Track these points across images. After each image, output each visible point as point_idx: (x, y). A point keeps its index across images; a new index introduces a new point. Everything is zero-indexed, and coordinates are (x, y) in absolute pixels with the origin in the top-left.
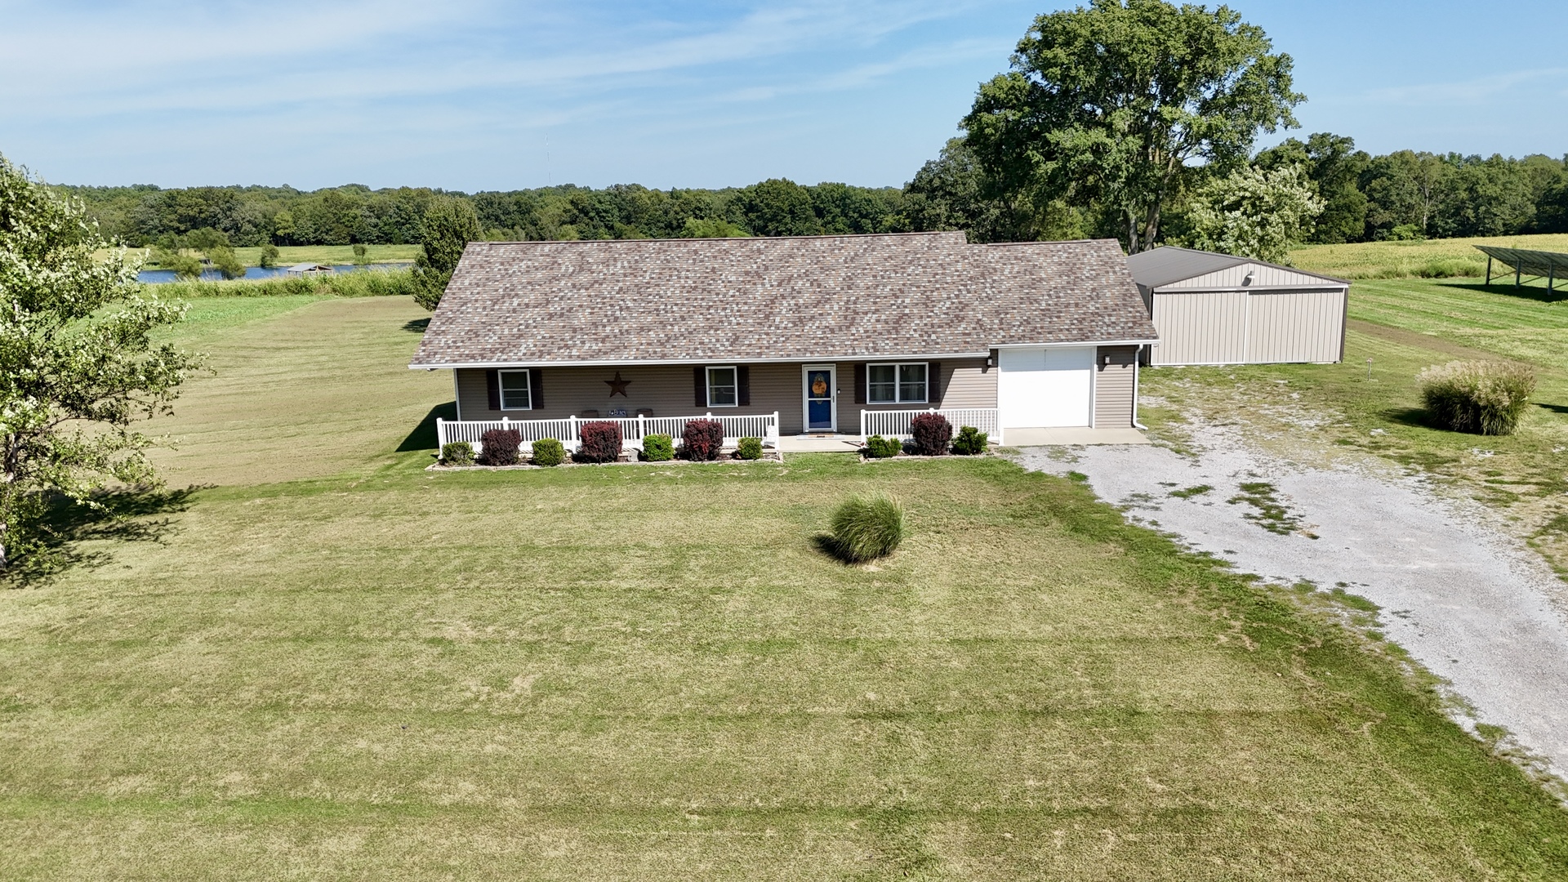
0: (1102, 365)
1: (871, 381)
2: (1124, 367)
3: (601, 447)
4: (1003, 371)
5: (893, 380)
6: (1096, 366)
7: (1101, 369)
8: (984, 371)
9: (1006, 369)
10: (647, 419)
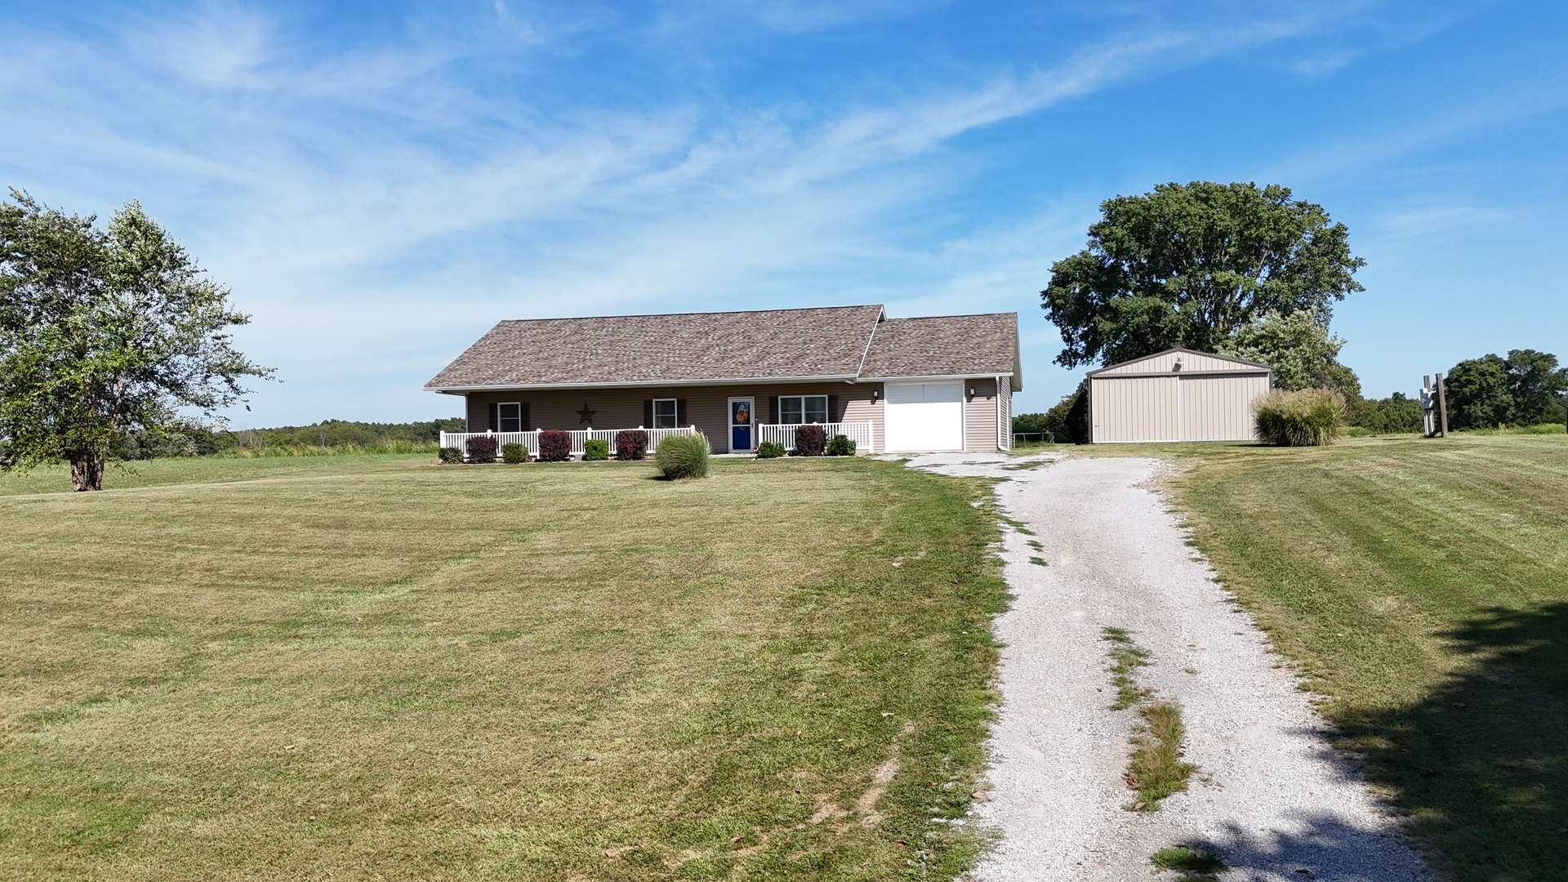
0: (970, 398)
1: (782, 411)
2: (988, 399)
3: (552, 448)
4: (889, 402)
5: (800, 410)
6: (964, 398)
7: (969, 400)
8: (873, 403)
9: (892, 401)
10: (594, 431)
